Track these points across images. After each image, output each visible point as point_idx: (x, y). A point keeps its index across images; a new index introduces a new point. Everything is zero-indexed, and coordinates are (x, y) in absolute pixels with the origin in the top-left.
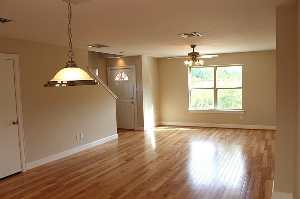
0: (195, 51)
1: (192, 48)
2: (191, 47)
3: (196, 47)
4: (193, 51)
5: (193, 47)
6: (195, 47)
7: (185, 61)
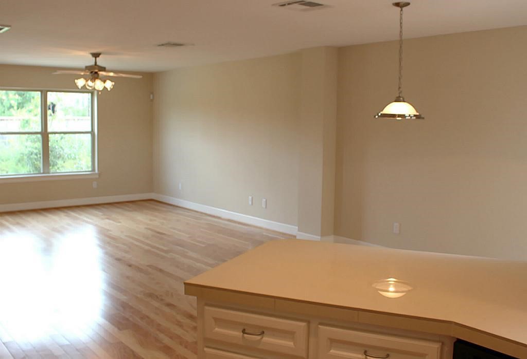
0: (98, 64)
1: (94, 59)
2: (91, 56)
3: (100, 56)
4: (96, 63)
5: (96, 55)
6: (98, 56)
7: (77, 79)
